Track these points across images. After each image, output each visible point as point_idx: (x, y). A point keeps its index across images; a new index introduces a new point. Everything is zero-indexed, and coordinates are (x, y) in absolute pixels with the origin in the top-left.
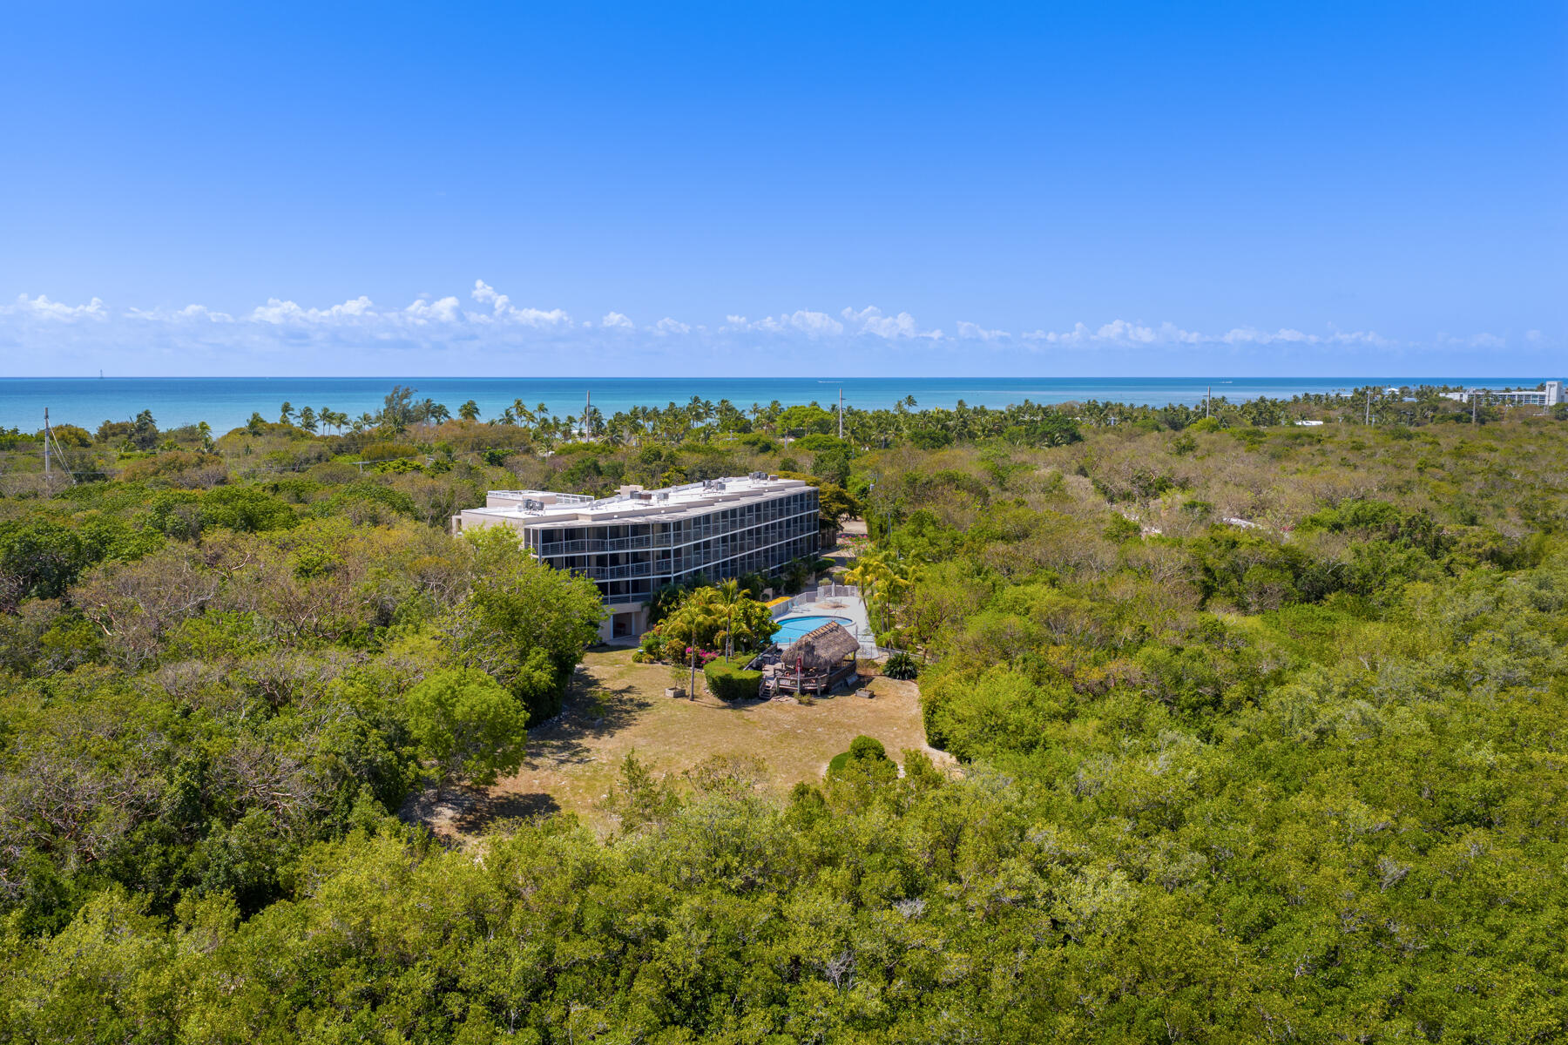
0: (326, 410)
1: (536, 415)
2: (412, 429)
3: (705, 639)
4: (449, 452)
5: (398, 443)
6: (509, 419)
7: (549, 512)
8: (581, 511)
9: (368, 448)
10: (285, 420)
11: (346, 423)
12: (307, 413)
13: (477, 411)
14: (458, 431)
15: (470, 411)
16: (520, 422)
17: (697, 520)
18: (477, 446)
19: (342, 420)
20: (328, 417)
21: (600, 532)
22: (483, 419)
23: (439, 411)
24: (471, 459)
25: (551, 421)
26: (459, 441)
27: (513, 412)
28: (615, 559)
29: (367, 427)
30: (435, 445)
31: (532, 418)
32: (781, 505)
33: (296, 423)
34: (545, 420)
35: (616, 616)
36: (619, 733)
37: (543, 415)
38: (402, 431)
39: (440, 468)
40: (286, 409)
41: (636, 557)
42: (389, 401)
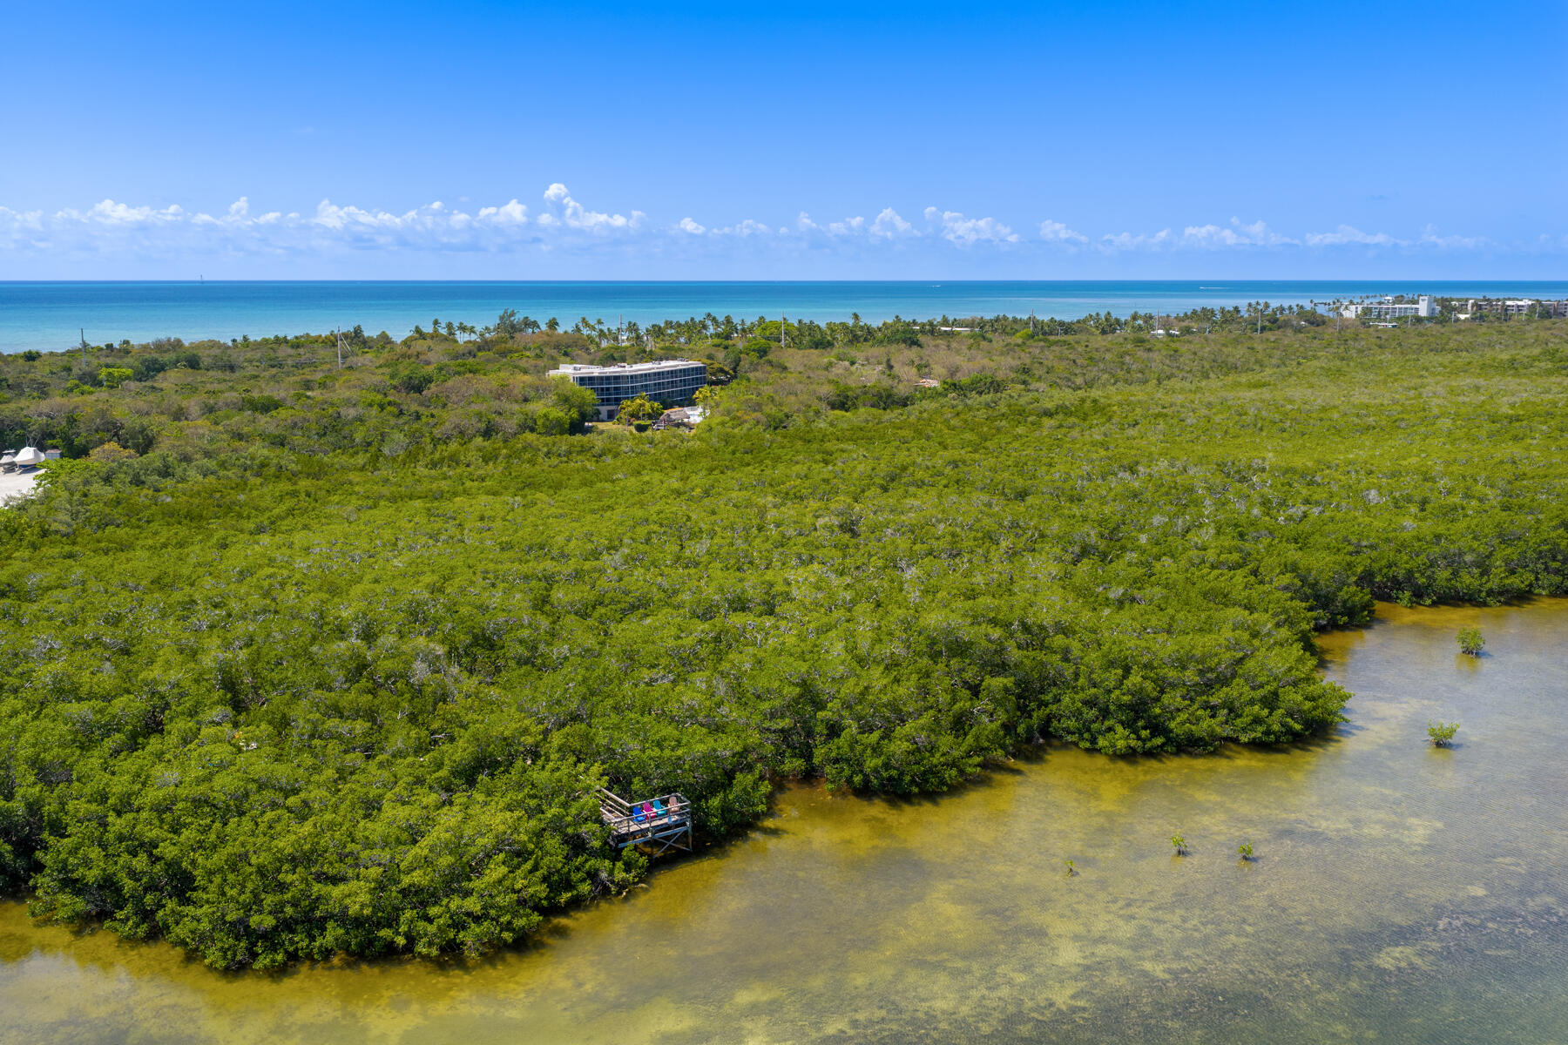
0: (461, 324)
1: (596, 327)
2: (517, 335)
3: (634, 415)
4: (541, 350)
5: (510, 344)
6: (578, 329)
7: (582, 371)
8: (596, 371)
9: (497, 347)
10: (436, 331)
11: (474, 332)
12: (450, 326)
13: (557, 324)
14: (546, 338)
15: (553, 324)
16: (585, 332)
17: (641, 375)
18: (557, 347)
19: (472, 330)
20: (463, 328)
21: (601, 378)
22: (560, 330)
23: (535, 324)
24: (554, 352)
25: (606, 331)
26: (546, 344)
27: (580, 324)
28: (608, 389)
29: (487, 335)
30: (532, 347)
31: (593, 328)
32: (685, 372)
33: (444, 332)
34: (601, 331)
35: (609, 411)
36: (588, 435)
37: (601, 327)
38: (512, 338)
39: (538, 356)
40: (436, 322)
41: (616, 389)
42: (502, 318)
